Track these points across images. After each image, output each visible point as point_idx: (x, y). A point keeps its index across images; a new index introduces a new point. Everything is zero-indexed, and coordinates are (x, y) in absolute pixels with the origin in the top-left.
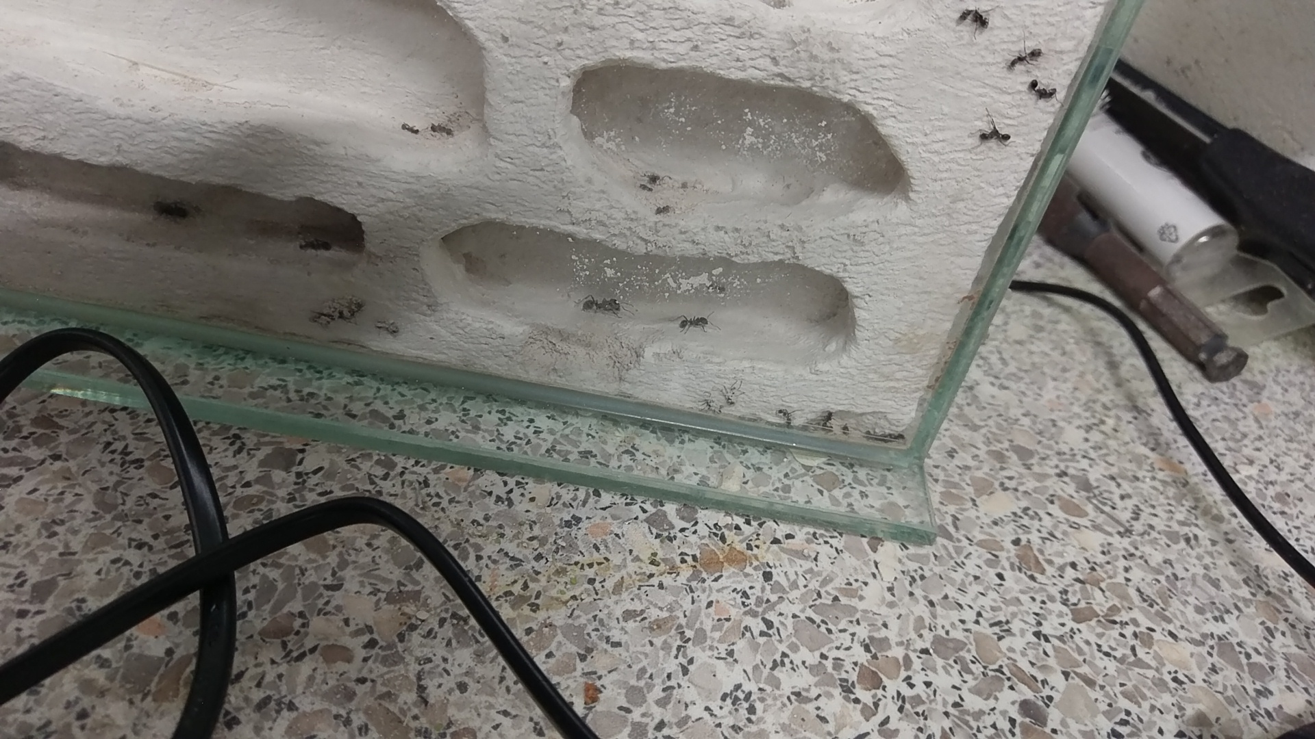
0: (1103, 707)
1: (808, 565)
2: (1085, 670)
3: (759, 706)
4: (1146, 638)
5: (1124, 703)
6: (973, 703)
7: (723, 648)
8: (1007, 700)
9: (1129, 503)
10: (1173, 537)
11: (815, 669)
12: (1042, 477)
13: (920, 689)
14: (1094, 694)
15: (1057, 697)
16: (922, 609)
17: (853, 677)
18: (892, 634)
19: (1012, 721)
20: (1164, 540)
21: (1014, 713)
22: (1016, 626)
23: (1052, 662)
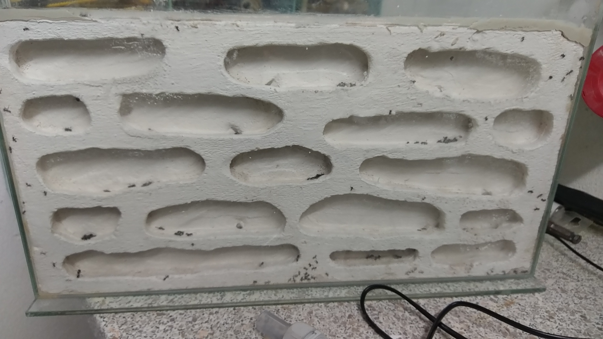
0: (595, 313)
1: (525, 301)
2: (587, 308)
3: (536, 326)
4: (595, 300)
5: (599, 312)
6: (572, 317)
7: (522, 318)
8: (577, 316)
9: (576, 275)
10: (588, 280)
11: (541, 318)
12: (555, 274)
13: (561, 317)
14: (593, 312)
15: (586, 313)
16: (551, 304)
17: (548, 318)
18: (549, 309)
19: (581, 319)
21: (580, 318)
22: (570, 303)
23: (581, 308)
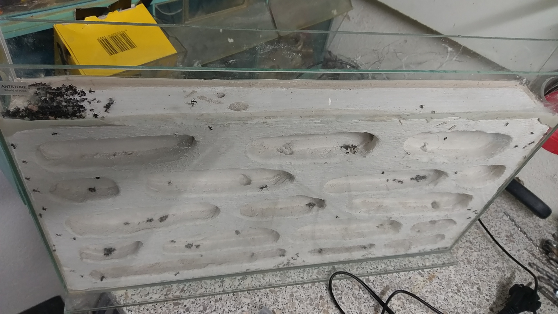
0: (487, 285)
1: (442, 274)
2: (482, 279)
3: (448, 300)
4: (488, 271)
5: (489, 283)
6: (472, 290)
7: (440, 293)
8: (475, 288)
9: (478, 243)
10: (486, 249)
11: (452, 292)
12: (464, 243)
13: (465, 290)
14: (485, 283)
15: (481, 285)
16: (459, 277)
17: (456, 291)
18: (457, 282)
19: (477, 291)
20: (485, 250)
22: (472, 275)
23: (478, 280)
